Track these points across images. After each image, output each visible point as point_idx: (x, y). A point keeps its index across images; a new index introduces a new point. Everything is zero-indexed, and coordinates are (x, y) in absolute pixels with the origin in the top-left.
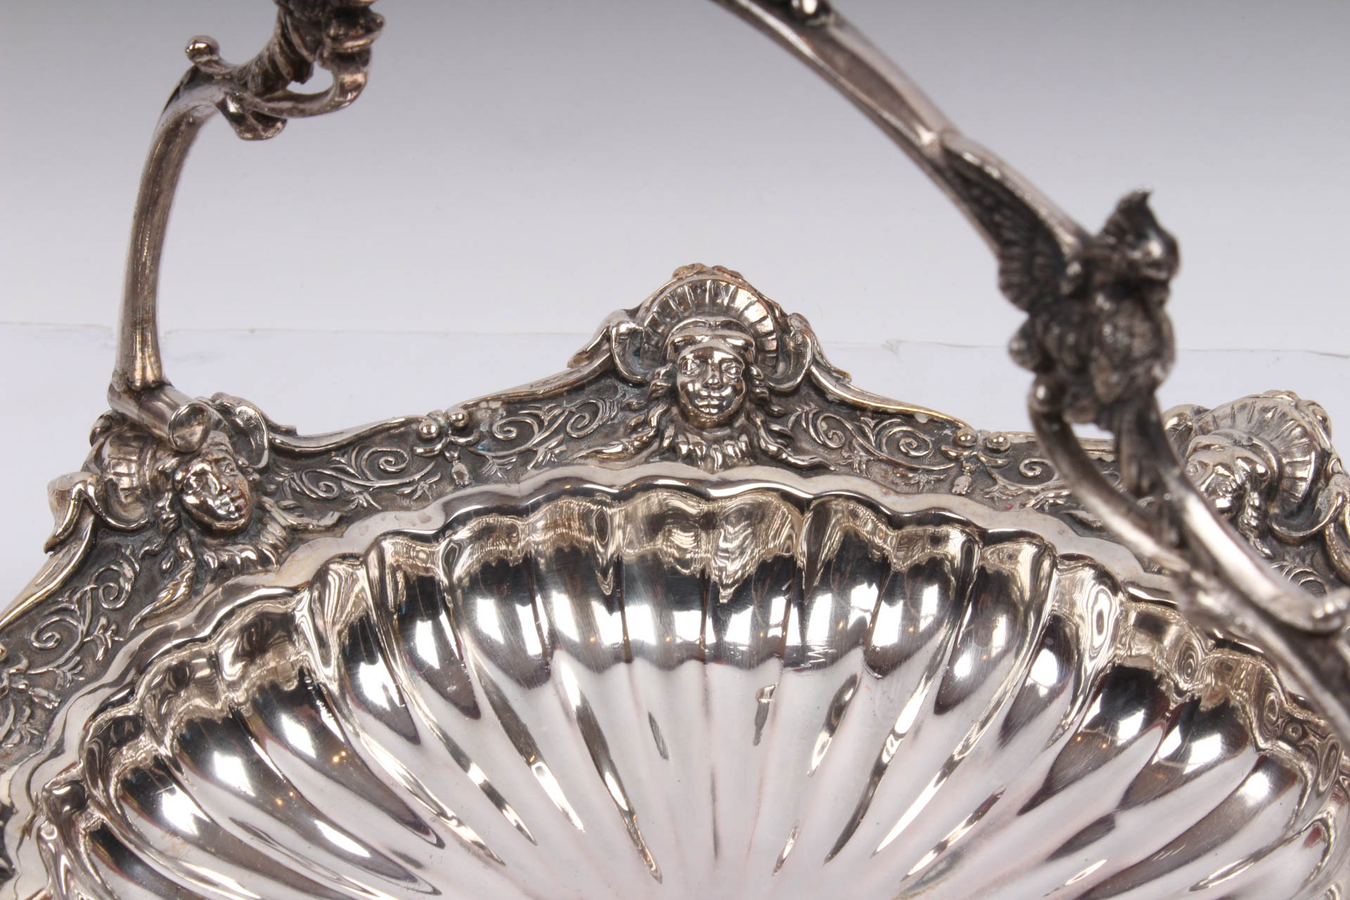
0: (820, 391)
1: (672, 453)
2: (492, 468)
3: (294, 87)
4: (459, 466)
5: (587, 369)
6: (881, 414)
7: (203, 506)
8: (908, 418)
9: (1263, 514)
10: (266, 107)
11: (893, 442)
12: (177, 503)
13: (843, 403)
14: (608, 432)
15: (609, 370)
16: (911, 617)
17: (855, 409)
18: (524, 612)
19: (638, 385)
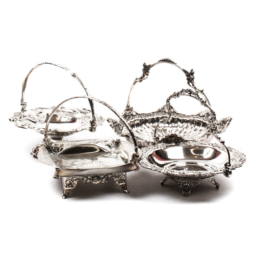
0: (175, 112)
1: (165, 115)
2: (152, 116)
3: (143, 78)
4: (149, 116)
5: (159, 110)
6: (180, 114)
7: (132, 114)
8: (182, 114)
9: (207, 115)
10: (141, 80)
11: (181, 116)
12: (131, 114)
13: (177, 113)
14: (160, 114)
15: (160, 111)
16: (183, 125)
17: (178, 114)
18: (154, 124)
19: (162, 111)
